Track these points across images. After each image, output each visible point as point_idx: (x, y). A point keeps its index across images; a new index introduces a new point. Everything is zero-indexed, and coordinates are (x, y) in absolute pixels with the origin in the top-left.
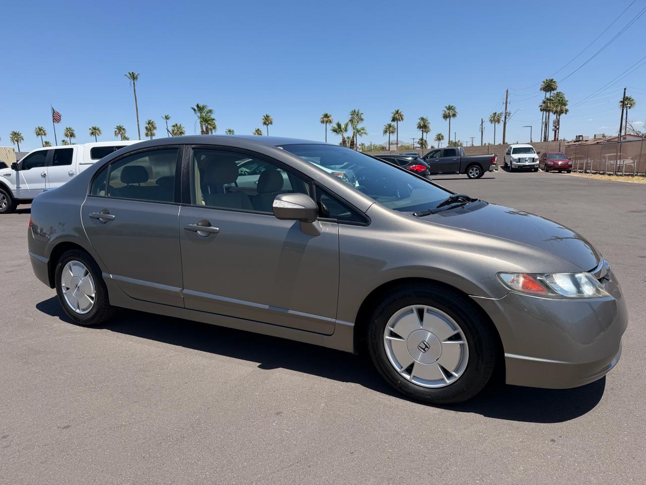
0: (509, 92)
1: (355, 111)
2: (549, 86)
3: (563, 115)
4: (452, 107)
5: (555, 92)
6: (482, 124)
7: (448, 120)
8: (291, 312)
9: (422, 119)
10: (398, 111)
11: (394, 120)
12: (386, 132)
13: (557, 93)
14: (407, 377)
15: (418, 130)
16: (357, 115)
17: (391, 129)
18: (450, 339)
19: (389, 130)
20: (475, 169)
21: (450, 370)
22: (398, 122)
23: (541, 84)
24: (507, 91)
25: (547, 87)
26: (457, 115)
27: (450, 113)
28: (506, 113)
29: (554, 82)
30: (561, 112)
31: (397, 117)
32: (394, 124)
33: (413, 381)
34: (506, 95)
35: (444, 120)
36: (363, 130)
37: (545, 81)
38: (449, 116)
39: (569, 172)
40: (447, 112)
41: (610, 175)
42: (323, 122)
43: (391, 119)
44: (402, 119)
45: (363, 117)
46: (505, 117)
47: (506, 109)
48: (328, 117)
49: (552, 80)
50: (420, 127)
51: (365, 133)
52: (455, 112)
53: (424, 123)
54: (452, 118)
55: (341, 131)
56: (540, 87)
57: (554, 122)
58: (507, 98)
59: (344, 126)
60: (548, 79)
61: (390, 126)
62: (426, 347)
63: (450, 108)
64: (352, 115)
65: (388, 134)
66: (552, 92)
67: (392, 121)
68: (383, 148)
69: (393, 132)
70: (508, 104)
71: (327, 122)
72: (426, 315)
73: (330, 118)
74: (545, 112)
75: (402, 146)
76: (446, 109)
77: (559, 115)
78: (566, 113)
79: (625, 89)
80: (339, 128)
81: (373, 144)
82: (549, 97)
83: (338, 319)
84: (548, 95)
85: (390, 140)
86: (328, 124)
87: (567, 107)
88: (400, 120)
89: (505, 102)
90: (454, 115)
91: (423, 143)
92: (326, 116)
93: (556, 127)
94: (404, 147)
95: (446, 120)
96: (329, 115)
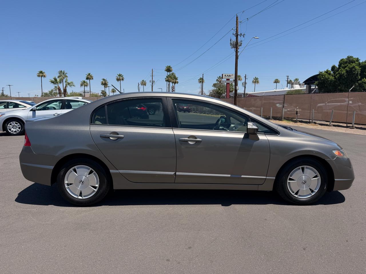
0: (153, 71)
1: (62, 71)
2: (169, 70)
3: (176, 84)
4: (121, 75)
5: (171, 72)
6: (139, 86)
7: (119, 81)
8: (242, 176)
9: (104, 80)
10: (90, 74)
11: (87, 79)
12: (82, 85)
13: (172, 73)
14: (296, 196)
15: (102, 85)
16: (63, 73)
17: (85, 84)
18: (314, 177)
19: (84, 84)
20: (152, 110)
21: (313, 189)
22: (90, 80)
23: (165, 68)
24: (152, 70)
25: (168, 69)
26: (124, 79)
27: (120, 78)
28: (153, 81)
29: (171, 67)
30: (175, 83)
31: (89, 77)
32: (88, 81)
33: (299, 197)
34: (152, 72)
35: (117, 81)
36: (72, 83)
37: (167, 67)
38: (120, 80)
39: (189, 112)
40: (119, 77)
41: (208, 114)
42: (39, 76)
43: (86, 78)
44: (93, 79)
45: (67, 75)
46: (152, 83)
47: (152, 79)
48: (43, 73)
49: (170, 66)
50: (102, 84)
51: (74, 86)
52: (123, 77)
53: (105, 82)
54: (121, 81)
55: (57, 83)
56: (165, 69)
57: (172, 87)
58: (152, 73)
59: (59, 80)
60: (168, 66)
61: (84, 82)
62: (305, 182)
63: (120, 75)
64: (60, 73)
65: (83, 86)
66: (170, 72)
67: (86, 79)
68: (81, 95)
69: (86, 86)
70: (153, 77)
71: (42, 76)
72: (305, 170)
73: (44, 74)
74: (168, 82)
75: (93, 94)
76: (118, 76)
77: (175, 84)
78: (177, 83)
79: (203, 74)
80: (56, 81)
81: (74, 92)
82: (169, 75)
83: (268, 177)
84: (169, 73)
85: (85, 90)
86: (42, 78)
87: (178, 80)
88: (91, 79)
89: (152, 75)
90: (123, 79)
91: (104, 93)
92: (41, 72)
93: (173, 90)
94: (94, 95)
95: (118, 82)
96: (43, 72)
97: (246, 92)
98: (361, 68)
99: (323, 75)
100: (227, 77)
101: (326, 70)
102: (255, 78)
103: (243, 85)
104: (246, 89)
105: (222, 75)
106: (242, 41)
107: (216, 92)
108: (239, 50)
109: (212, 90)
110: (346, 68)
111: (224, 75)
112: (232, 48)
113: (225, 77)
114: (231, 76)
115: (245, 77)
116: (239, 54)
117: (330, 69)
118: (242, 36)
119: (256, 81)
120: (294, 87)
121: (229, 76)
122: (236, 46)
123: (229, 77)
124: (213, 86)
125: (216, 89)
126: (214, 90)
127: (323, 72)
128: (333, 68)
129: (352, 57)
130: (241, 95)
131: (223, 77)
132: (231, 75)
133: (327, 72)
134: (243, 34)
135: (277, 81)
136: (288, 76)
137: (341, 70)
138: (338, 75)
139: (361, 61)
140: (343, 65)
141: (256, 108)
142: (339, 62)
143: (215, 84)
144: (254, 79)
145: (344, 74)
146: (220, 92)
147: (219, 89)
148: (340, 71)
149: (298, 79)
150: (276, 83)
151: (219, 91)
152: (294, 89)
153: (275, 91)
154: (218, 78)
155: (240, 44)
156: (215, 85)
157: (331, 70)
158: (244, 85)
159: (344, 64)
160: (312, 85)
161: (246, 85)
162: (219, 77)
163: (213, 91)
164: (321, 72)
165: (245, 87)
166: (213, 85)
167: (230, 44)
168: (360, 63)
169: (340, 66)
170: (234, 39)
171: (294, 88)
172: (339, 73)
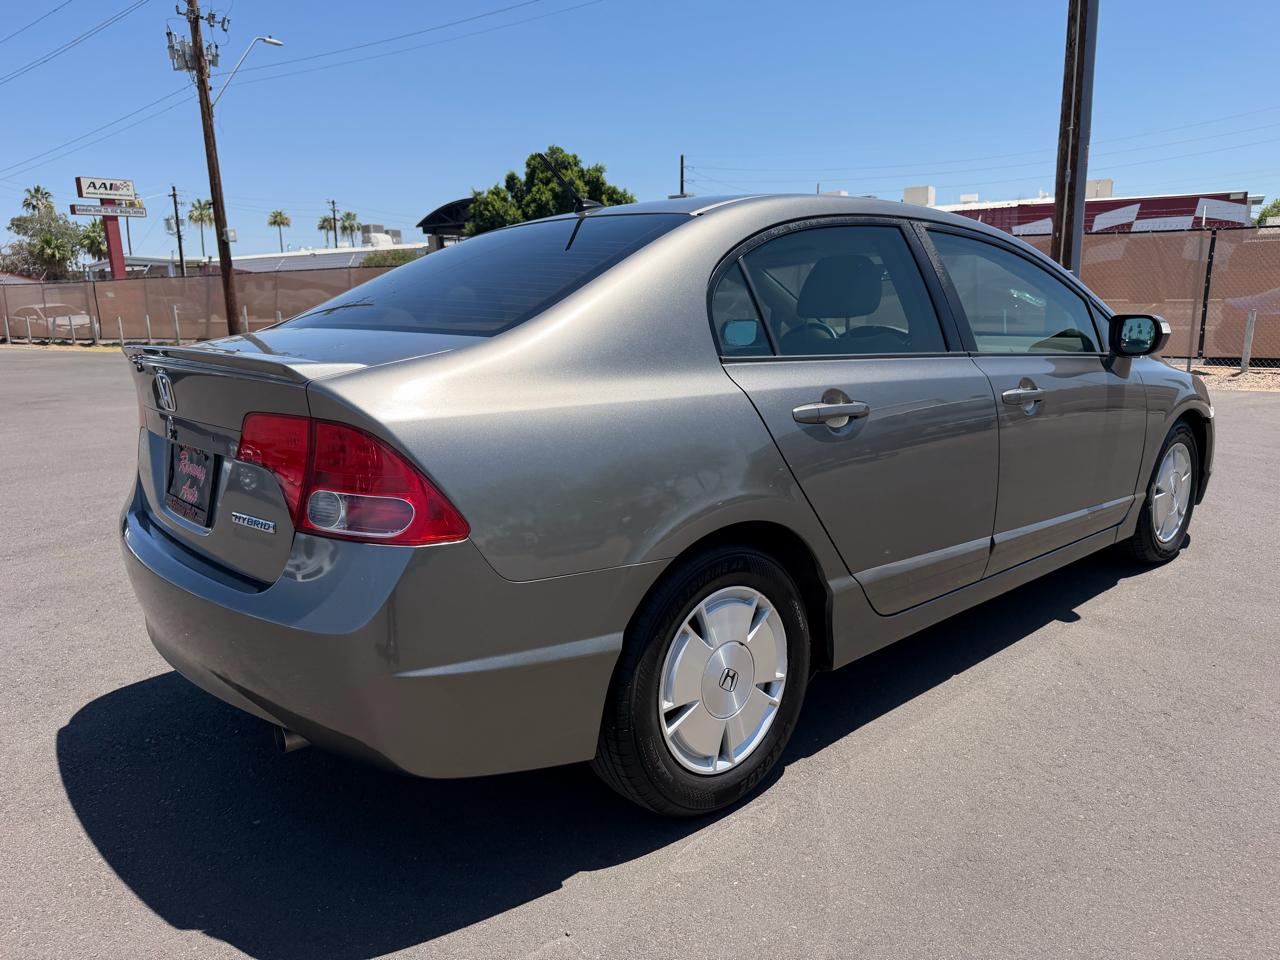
97: (185, 258)
98: (587, 188)
99: (486, 204)
100: (102, 190)
101: (492, 188)
102: (197, 205)
103: (169, 227)
104: (183, 244)
105: (78, 180)
106: (217, 47)
107: (31, 253)
108: (210, 82)
109: (12, 247)
110: (552, 185)
111: (85, 184)
112: (179, 69)
113: (92, 190)
114: (117, 189)
115: (174, 196)
116: (212, 96)
117: (502, 185)
118: (218, 26)
119: (201, 214)
120: (373, 240)
121: (108, 186)
122: (196, 60)
123: (109, 192)
124: (9, 228)
125: (27, 239)
126: (21, 246)
127: (483, 193)
128: (511, 181)
129: (562, 151)
130: (166, 267)
131: (84, 190)
132: (118, 183)
133: (496, 192)
134: (219, 18)
135: (278, 221)
136: (333, 203)
137: (539, 189)
138: (532, 205)
139: (585, 168)
140: (541, 176)
141: (260, 317)
142: (528, 165)
143: (19, 220)
144: (193, 205)
145: (547, 203)
146: (53, 255)
147: (48, 243)
148: (537, 192)
149: (355, 215)
150: (279, 225)
151: (49, 251)
152: (373, 249)
153: (315, 255)
154: (28, 196)
155: (210, 58)
156: (19, 225)
157: (504, 188)
158: (176, 230)
159: (542, 172)
160: (445, 236)
161: (181, 228)
162: (33, 191)
163: (18, 249)
164: (479, 194)
165: (180, 238)
166: (9, 224)
167: (168, 51)
168: (582, 170)
169: (531, 176)
170: (183, 32)
171: (372, 245)
172: (534, 200)
